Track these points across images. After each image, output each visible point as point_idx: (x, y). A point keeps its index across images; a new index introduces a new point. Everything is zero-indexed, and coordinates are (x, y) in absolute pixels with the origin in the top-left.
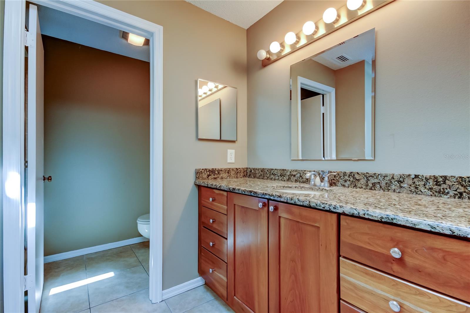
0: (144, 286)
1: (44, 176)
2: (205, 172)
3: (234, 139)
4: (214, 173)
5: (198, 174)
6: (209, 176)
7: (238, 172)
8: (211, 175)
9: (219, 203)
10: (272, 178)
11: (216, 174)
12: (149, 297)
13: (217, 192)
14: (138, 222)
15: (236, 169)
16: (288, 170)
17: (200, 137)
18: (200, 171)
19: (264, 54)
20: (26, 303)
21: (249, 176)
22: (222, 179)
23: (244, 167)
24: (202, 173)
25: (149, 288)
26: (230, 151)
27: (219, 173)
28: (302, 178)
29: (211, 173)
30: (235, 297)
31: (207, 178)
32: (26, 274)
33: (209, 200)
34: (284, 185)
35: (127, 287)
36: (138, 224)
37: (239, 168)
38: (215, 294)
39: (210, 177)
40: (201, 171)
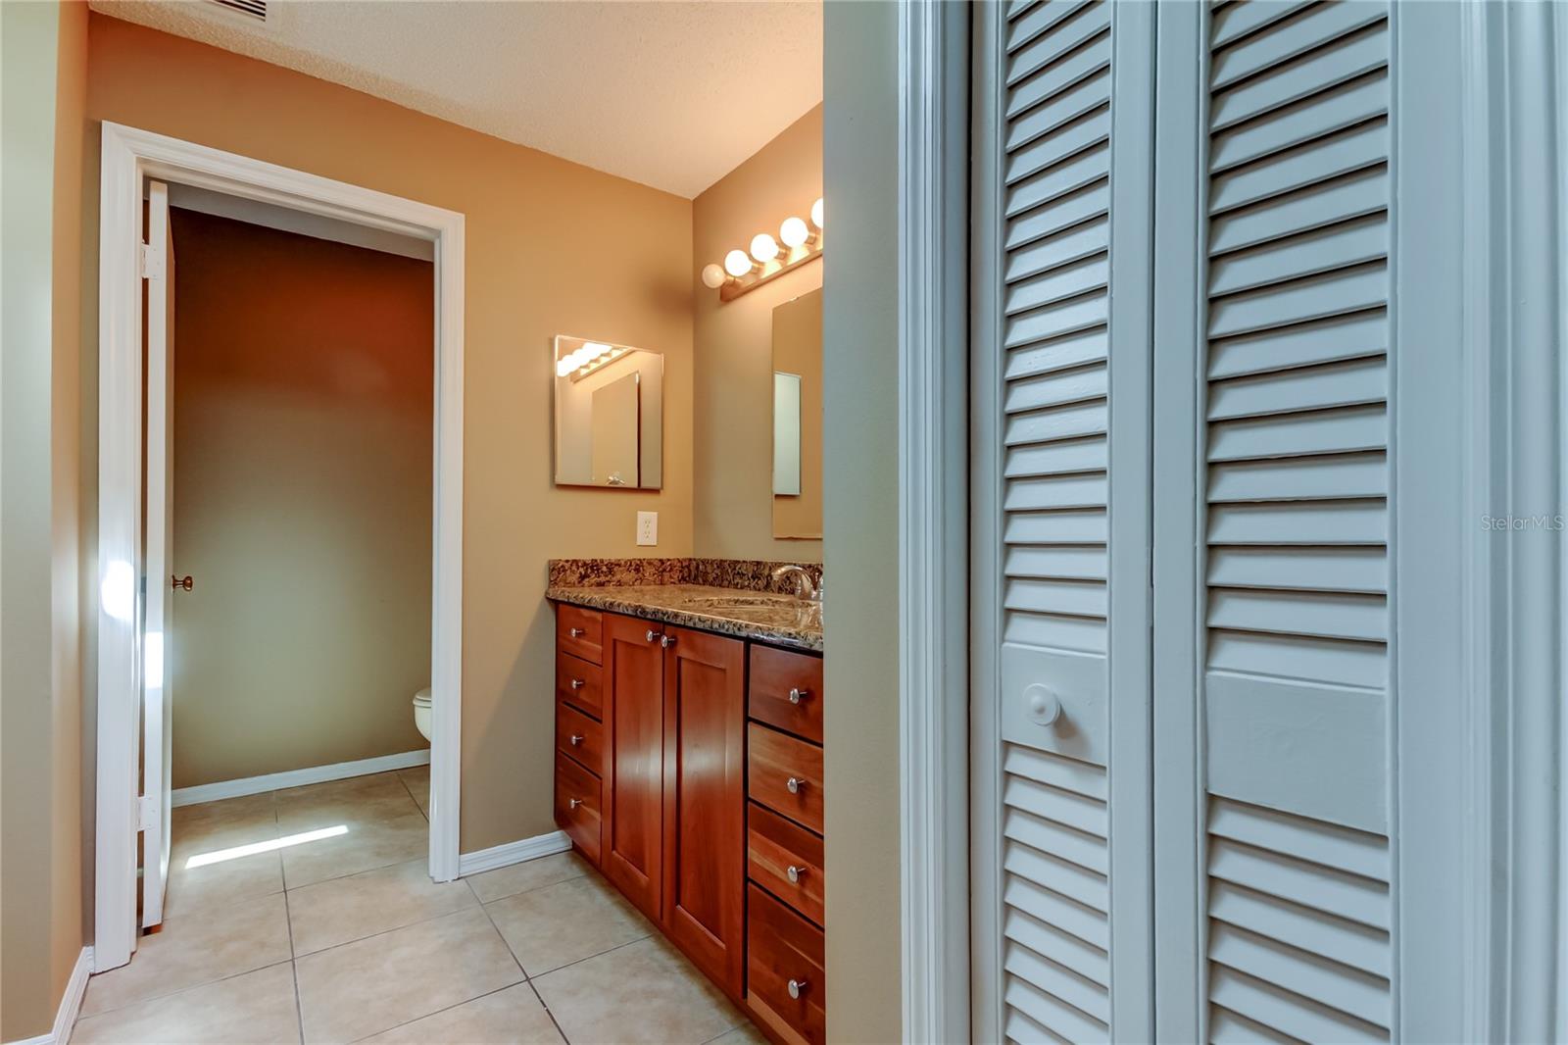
0: (419, 850)
1: (173, 577)
2: (574, 568)
3: (658, 486)
4: (598, 570)
5: (555, 572)
6: (583, 577)
7: (664, 570)
8: (589, 576)
9: (590, 640)
10: (738, 584)
11: (602, 572)
12: (428, 869)
13: (586, 613)
14: (415, 702)
15: (661, 560)
16: (766, 563)
17: (560, 479)
18: (560, 565)
19: (717, 274)
20: (141, 864)
21: (694, 580)
22: (620, 585)
23: (681, 557)
24: (565, 571)
25: (428, 856)
26: (643, 516)
27: (610, 573)
28: (791, 583)
29: (589, 571)
30: (614, 852)
31: (579, 582)
32: (141, 792)
33: (570, 634)
34: (736, 598)
35: (379, 854)
36: (416, 708)
37: (669, 560)
38: (589, 867)
39: (587, 580)
40: (562, 566)
